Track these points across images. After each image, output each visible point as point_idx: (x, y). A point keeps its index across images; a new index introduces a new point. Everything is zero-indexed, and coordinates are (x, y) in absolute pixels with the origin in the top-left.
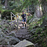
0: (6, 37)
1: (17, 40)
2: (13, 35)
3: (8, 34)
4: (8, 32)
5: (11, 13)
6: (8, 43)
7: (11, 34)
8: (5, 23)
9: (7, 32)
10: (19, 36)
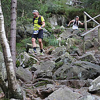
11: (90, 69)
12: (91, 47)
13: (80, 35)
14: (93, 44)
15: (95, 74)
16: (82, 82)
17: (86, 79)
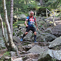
0: (42, 34)
1: (53, 36)
2: (49, 31)
3: (44, 31)
5: (47, 10)
6: (44, 40)
7: (46, 31)
9: (42, 28)
10: (55, 33)
11: (49, 37)
12: (50, 26)
13: (44, 20)
14: (50, 24)
15: (52, 39)
16: (45, 43)
17: (48, 42)
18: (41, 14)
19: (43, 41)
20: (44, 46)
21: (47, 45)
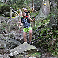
0: (3, 38)
4: (6, 32)
5: (11, 8)
6: (5, 46)
7: (9, 35)
8: (2, 21)
9: (4, 32)
15: (15, 45)
18: (4, 13)
19: (4, 48)
20: (4, 53)
21: (8, 53)
